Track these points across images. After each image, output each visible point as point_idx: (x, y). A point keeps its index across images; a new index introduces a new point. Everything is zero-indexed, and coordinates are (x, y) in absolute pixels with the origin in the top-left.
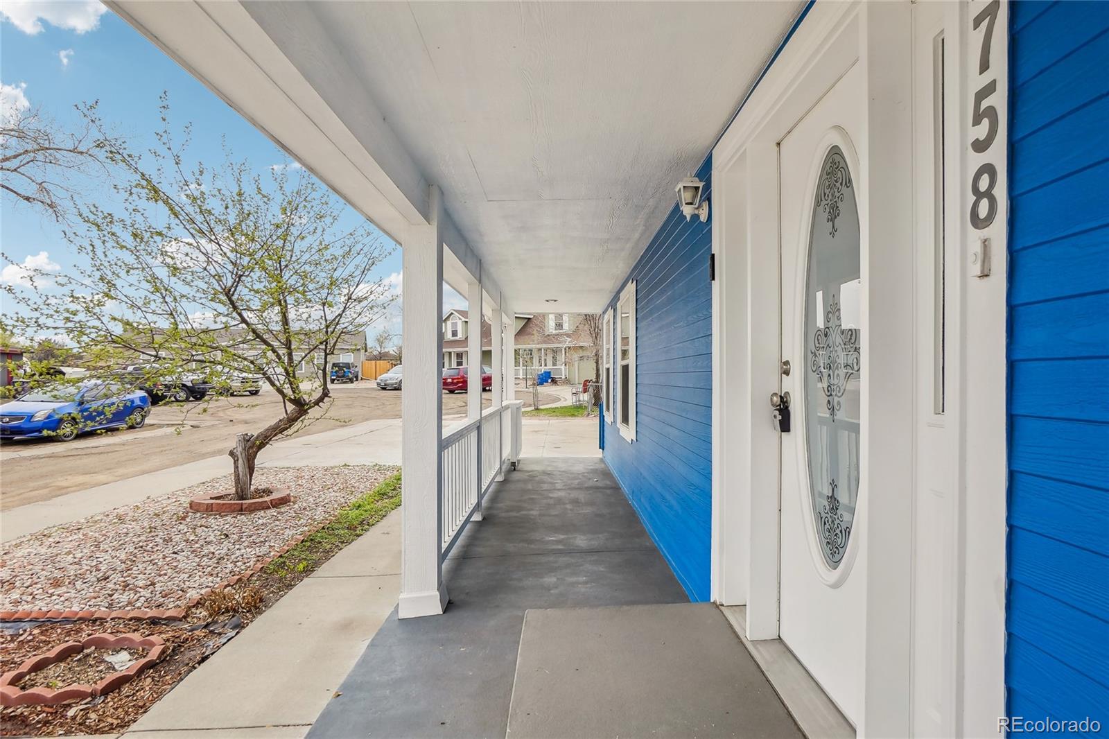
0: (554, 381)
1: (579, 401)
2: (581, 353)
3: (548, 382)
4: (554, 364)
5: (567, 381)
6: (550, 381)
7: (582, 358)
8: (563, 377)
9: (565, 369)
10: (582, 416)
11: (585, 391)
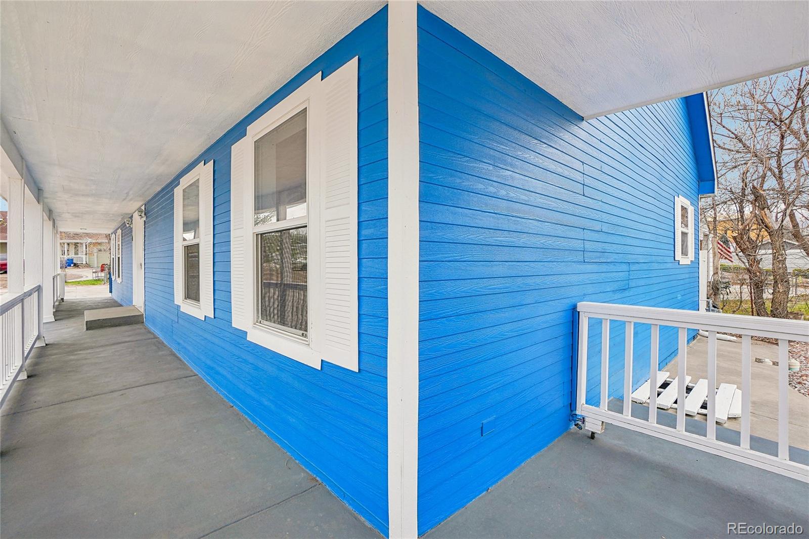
0: (76, 265)
1: (98, 277)
2: (99, 247)
3: (70, 266)
4: (76, 253)
5: (88, 266)
6: (72, 265)
7: (100, 250)
8: (84, 263)
9: (86, 258)
10: (100, 284)
11: (102, 270)
